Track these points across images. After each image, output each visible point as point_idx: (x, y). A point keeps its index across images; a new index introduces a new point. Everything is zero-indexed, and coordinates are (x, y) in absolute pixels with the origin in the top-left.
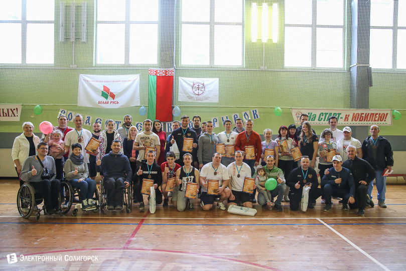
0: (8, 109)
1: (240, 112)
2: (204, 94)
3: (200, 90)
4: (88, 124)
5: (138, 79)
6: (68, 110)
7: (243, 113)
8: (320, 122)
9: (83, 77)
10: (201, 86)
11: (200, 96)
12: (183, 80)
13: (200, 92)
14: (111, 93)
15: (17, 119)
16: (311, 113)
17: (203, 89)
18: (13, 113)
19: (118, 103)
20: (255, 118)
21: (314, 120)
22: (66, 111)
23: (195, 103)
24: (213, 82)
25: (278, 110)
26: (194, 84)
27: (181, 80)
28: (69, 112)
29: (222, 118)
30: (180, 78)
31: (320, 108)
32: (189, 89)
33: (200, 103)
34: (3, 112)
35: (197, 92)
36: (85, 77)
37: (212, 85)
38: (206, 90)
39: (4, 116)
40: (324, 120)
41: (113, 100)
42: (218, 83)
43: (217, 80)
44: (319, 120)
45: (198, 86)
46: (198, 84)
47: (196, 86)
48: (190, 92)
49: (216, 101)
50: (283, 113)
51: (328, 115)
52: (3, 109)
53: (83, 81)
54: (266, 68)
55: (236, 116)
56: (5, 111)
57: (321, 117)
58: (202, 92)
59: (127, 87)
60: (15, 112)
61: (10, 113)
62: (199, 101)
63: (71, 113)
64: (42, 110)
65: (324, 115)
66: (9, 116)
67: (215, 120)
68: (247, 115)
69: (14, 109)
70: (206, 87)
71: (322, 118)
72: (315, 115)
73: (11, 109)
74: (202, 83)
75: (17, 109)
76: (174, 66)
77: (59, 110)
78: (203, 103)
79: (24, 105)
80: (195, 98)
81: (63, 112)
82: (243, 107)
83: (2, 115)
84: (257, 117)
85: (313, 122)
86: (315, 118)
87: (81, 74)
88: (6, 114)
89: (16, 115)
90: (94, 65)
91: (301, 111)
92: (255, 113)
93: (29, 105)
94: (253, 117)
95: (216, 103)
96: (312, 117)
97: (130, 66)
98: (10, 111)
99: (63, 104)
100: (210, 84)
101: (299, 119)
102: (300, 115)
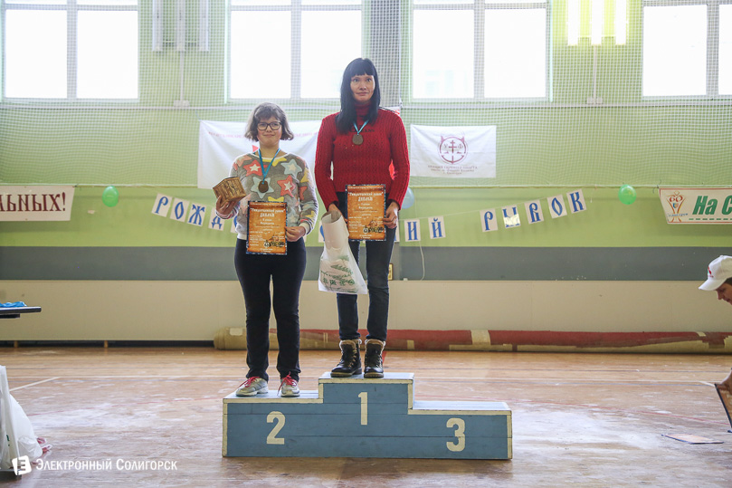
0: (44, 196)
1: (543, 198)
2: (465, 161)
3: (455, 152)
4: (217, 226)
6: (175, 196)
7: (550, 200)
8: (726, 216)
9: (207, 126)
10: (458, 143)
11: (455, 165)
12: (419, 131)
13: (457, 157)
15: (65, 216)
16: (706, 198)
17: (462, 151)
18: (55, 203)
20: (576, 210)
21: (713, 213)
22: (170, 199)
23: (446, 179)
24: (483, 135)
25: (627, 191)
26: (443, 140)
27: (416, 132)
28: (177, 201)
29: (505, 211)
30: (412, 127)
31: (726, 186)
32: (433, 149)
33: (456, 179)
34: (34, 202)
35: (449, 157)
36: (210, 125)
37: (482, 141)
38: (470, 150)
39: (34, 210)
42: (495, 136)
43: (492, 129)
44: (724, 212)
45: (453, 143)
46: (451, 140)
47: (448, 143)
48: (437, 159)
49: (491, 174)
50: (638, 198)
52: (34, 196)
53: (209, 136)
54: (600, 100)
56: (39, 200)
57: (729, 206)
58: (460, 156)
59: (304, 146)
60: (59, 201)
61: (49, 202)
62: (455, 176)
63: (181, 203)
64: (120, 198)
66: (45, 210)
67: (489, 215)
68: (558, 203)
69: (58, 196)
70: (470, 146)
71: (730, 209)
72: (716, 201)
73: (51, 196)
74: (461, 137)
75: (64, 194)
76: (400, 101)
77: (155, 198)
78: (463, 179)
79: (80, 187)
80: (446, 170)
81: (164, 201)
82: (550, 185)
83: (31, 207)
84: (581, 208)
85: (710, 216)
86: (714, 207)
87: (203, 121)
88: (40, 205)
89: (61, 208)
90: (225, 102)
91: (682, 193)
92: (575, 198)
93: (91, 187)
94: (573, 209)
95: (491, 179)
96: (707, 206)
97: (303, 102)
98: (48, 198)
99: (164, 185)
100: (477, 138)
101: (676, 210)
102: (679, 203)
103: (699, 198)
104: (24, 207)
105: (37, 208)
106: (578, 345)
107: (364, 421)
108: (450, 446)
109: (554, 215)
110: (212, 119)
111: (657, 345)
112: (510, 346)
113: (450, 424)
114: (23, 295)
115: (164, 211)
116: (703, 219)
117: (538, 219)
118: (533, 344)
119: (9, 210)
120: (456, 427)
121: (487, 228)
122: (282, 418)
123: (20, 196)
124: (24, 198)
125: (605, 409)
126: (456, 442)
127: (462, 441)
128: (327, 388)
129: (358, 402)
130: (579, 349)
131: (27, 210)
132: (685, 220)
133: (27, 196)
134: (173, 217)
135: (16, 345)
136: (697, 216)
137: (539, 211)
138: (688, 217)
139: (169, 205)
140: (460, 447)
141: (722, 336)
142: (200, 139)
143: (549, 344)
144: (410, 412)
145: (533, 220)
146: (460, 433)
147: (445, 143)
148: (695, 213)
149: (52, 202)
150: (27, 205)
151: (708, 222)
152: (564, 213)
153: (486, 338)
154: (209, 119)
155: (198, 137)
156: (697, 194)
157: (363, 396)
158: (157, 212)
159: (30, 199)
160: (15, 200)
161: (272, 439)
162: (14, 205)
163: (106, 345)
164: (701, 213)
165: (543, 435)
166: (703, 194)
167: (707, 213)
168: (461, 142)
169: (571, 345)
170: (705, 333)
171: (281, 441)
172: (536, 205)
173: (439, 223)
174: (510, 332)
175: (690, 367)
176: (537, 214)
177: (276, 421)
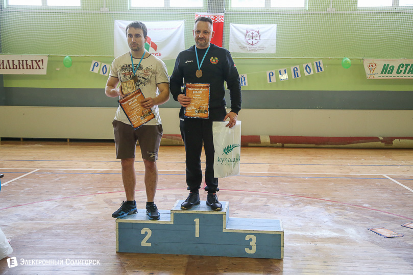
0: (32, 61)
1: (301, 65)
2: (259, 44)
3: (254, 39)
5: (183, 27)
6: (102, 62)
7: (304, 66)
8: (398, 75)
9: (119, 23)
10: (255, 34)
11: (254, 46)
12: (234, 27)
13: (255, 42)
14: (153, 43)
15: (43, 72)
16: (388, 65)
17: (258, 38)
18: (38, 65)
19: (160, 55)
20: (318, 71)
21: (391, 73)
22: (99, 63)
23: (249, 54)
24: (269, 29)
25: (346, 61)
26: (247, 32)
27: (232, 27)
28: (103, 64)
29: (280, 71)
30: (231, 24)
31: (400, 58)
32: (241, 37)
33: (254, 54)
34: (27, 64)
35: (250, 42)
36: (121, 23)
37: (269, 33)
38: (262, 38)
39: (27, 68)
40: (404, 73)
41: (154, 52)
42: (276, 30)
43: (275, 26)
44: (397, 73)
45: (253, 34)
46: (252, 32)
47: (250, 34)
48: (243, 42)
49: (273, 51)
50: (352, 65)
51: (409, 67)
52: (26, 61)
53: (120, 29)
54: (334, 9)
55: (295, 69)
56: (29, 63)
57: (401, 69)
58: (256, 41)
59: (172, 35)
60: (40, 64)
61: (35, 64)
62: (253, 52)
63: (105, 66)
64: (73, 62)
65: (405, 67)
66: (33, 68)
67: (271, 74)
68: (309, 67)
69: (39, 61)
70: (262, 36)
71: (401, 71)
72: (393, 67)
73: (36, 61)
74: (257, 30)
75: (42, 60)
76: (224, 10)
77: (92, 62)
78: (258, 54)
79: (51, 56)
80: (249, 49)
81: (96, 64)
82: (305, 58)
83: (25, 67)
84: (321, 70)
85: (390, 75)
86: (392, 70)
87: (116, 20)
88: (30, 66)
89: (41, 68)
90: (128, 9)
91: (376, 62)
92: (318, 65)
93: (57, 56)
94: (316, 71)
95: (273, 54)
96: (389, 69)
97: (170, 9)
98: (34, 62)
99: (96, 56)
100: (266, 31)
101: (372, 71)
102: (374, 68)
103: (385, 65)
104: (21, 67)
105: (29, 67)
106: (316, 144)
107: (197, 235)
108: (247, 250)
109: (306, 74)
110: (121, 19)
111: (358, 144)
112: (280, 145)
113: (247, 238)
114: (24, 114)
115: (96, 70)
116: (386, 76)
117: (298, 76)
118: (293, 143)
119: (14, 68)
120: (251, 240)
121: (270, 81)
122: (150, 232)
123: (19, 61)
124: (21, 62)
125: (334, 203)
126: (251, 249)
127: (254, 248)
128: (176, 215)
129: (194, 224)
130: (317, 146)
131: (23, 68)
132: (376, 77)
133: (23, 61)
134: (101, 73)
135: (21, 140)
136: (383, 75)
137: (298, 71)
138: (378, 75)
139: (99, 67)
140: (253, 251)
141: (392, 139)
142: (115, 30)
143: (301, 143)
144: (224, 231)
145: (295, 77)
146: (253, 243)
147: (248, 34)
148: (382, 73)
149: (36, 64)
150: (23, 66)
151: (389, 78)
152: (312, 73)
153: (268, 140)
154: (119, 19)
155: (113, 29)
156: (383, 63)
157: (197, 221)
158: (93, 70)
159: (25, 62)
160: (16, 63)
161: (144, 243)
162: (16, 66)
163: (68, 141)
164: (385, 73)
165: (301, 230)
166: (387, 63)
167: (388, 73)
168: (257, 33)
169: (313, 144)
170: (383, 137)
171: (150, 245)
172: (297, 68)
173: (244, 78)
174: (281, 136)
175: (376, 161)
176: (297, 73)
177: (146, 233)
